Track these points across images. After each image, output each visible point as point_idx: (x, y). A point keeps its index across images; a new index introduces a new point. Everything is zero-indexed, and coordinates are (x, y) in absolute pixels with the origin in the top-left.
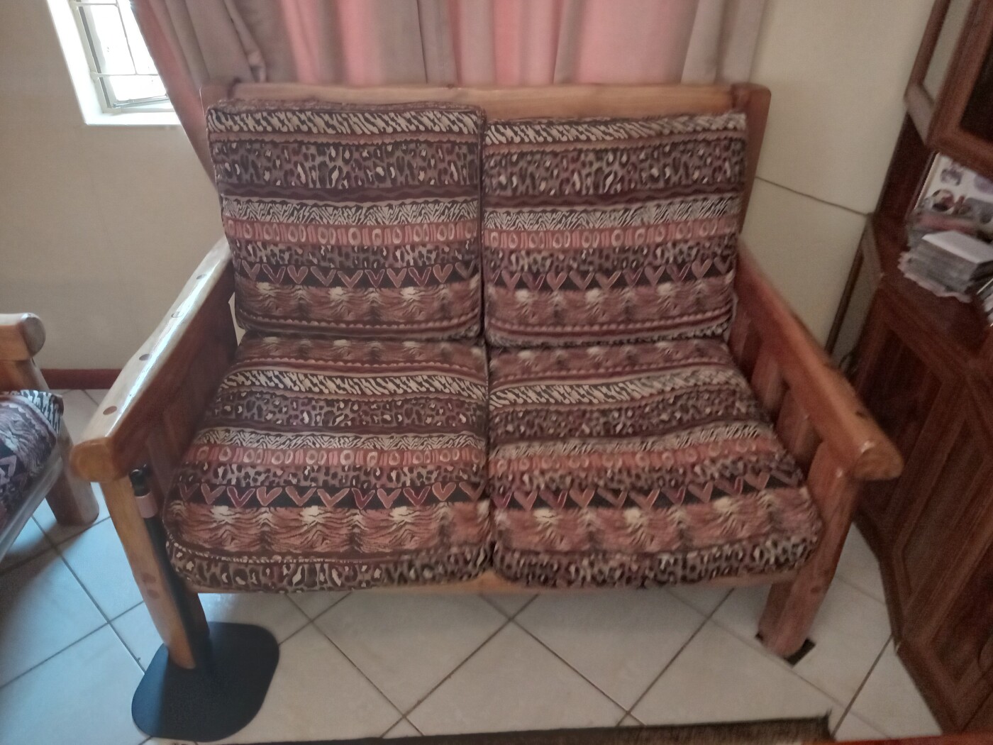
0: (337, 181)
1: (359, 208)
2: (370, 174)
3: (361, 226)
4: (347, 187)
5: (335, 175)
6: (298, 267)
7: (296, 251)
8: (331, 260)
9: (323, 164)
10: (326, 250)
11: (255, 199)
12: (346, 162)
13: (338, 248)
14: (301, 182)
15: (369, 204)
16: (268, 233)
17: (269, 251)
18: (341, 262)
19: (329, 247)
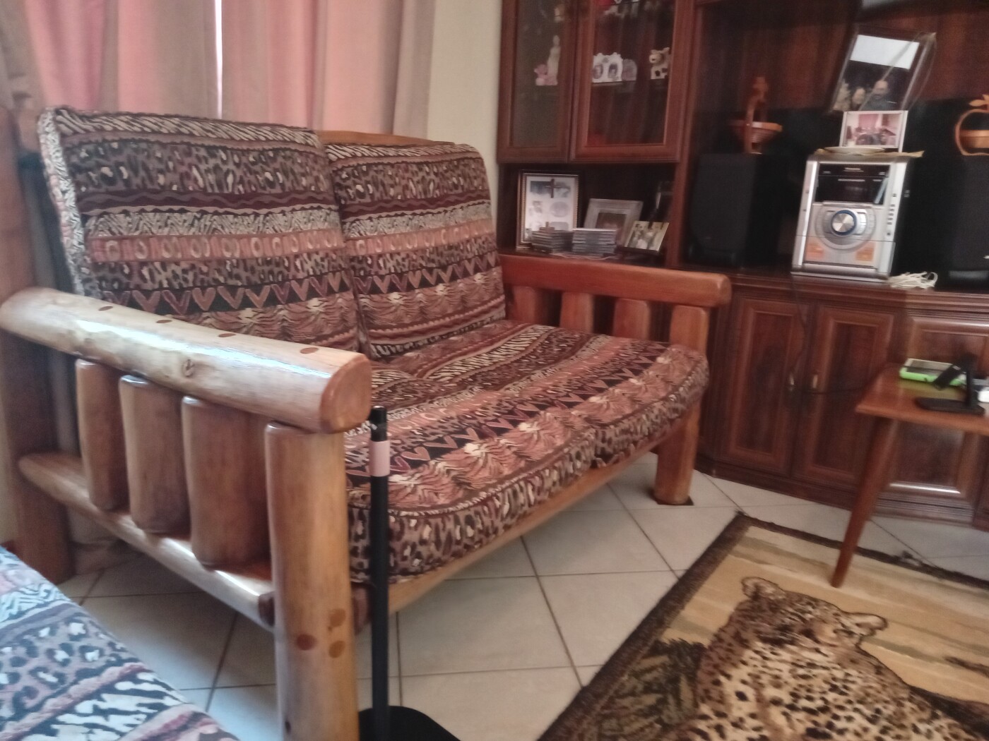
0: (233, 185)
1: (257, 215)
2: (260, 178)
3: (262, 235)
4: (243, 193)
5: (230, 179)
6: (203, 289)
7: (200, 269)
8: (238, 277)
9: (216, 168)
10: (232, 266)
11: (149, 208)
12: (237, 165)
13: (243, 261)
14: (199, 186)
15: (264, 211)
16: (167, 249)
17: (169, 274)
18: (248, 278)
19: (234, 261)
